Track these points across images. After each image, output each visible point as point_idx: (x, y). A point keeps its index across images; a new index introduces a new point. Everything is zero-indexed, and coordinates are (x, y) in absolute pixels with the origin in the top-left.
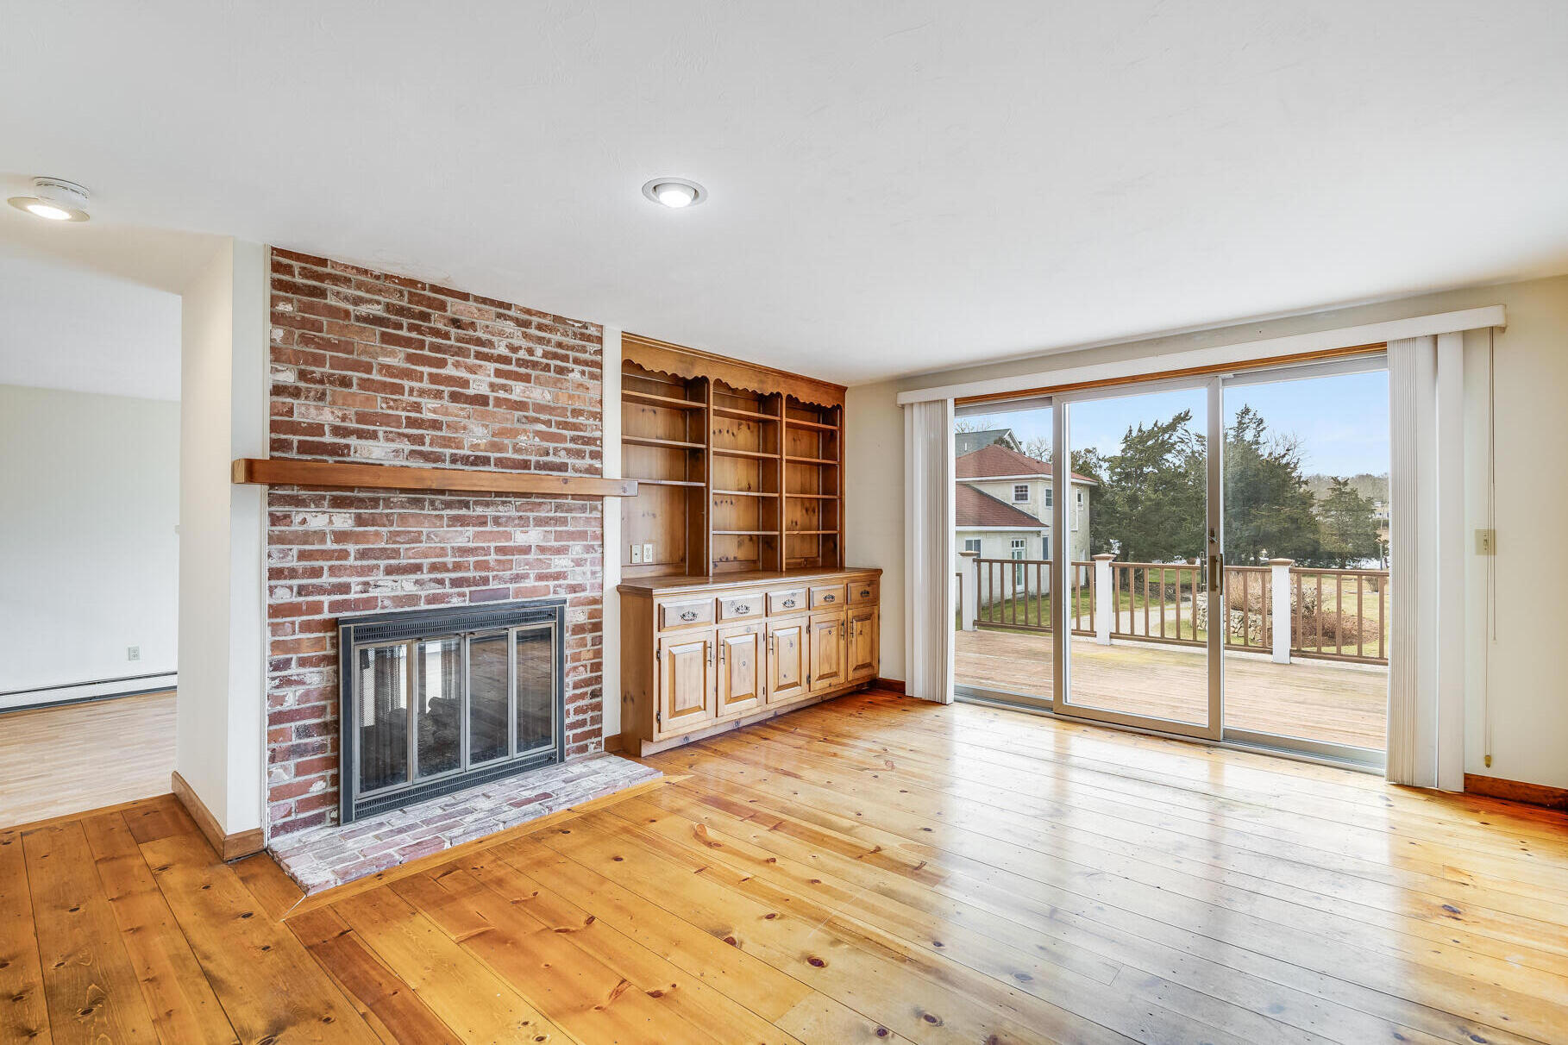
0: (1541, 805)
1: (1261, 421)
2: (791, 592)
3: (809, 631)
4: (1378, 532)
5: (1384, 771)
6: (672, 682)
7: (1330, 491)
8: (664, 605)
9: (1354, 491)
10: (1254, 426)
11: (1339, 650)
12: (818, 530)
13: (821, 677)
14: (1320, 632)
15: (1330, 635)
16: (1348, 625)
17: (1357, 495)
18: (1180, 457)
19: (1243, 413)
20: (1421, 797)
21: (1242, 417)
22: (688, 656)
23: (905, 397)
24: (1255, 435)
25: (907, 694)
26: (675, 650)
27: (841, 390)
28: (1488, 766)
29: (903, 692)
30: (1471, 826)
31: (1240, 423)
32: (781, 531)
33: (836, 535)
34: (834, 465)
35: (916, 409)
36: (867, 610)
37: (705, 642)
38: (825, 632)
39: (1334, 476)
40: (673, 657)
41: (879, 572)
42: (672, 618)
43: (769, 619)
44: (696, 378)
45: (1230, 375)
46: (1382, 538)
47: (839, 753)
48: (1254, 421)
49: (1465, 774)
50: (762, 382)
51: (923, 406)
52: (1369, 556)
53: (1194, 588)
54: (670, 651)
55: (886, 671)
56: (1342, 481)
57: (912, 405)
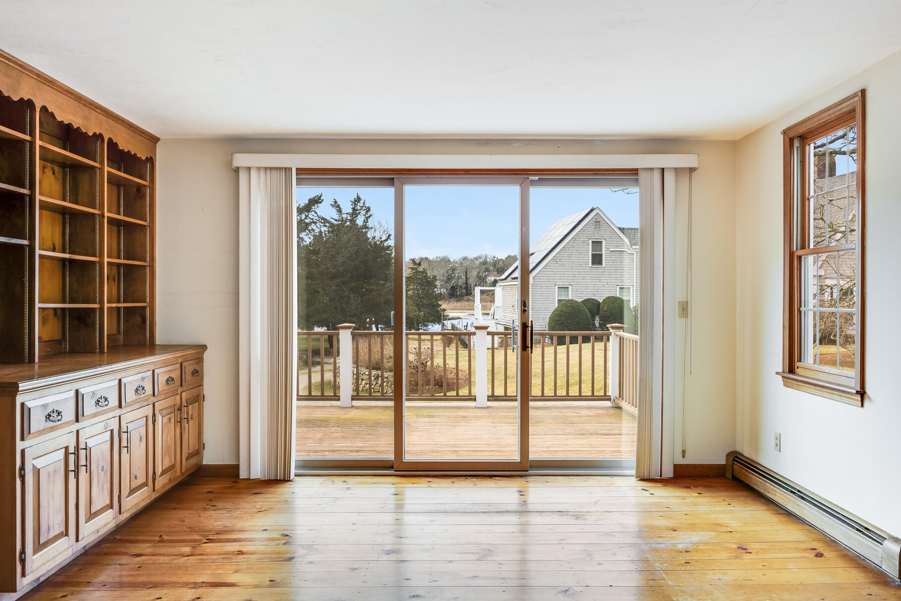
0: (708, 477)
1: (368, 209)
2: (139, 376)
3: (154, 421)
4: (440, 303)
5: (633, 472)
6: (36, 506)
7: (410, 270)
8: (29, 404)
9: (424, 271)
10: (364, 212)
11: (445, 395)
12: (119, 302)
13: (163, 473)
14: (432, 382)
15: (439, 384)
16: (450, 376)
17: (426, 274)
18: (310, 236)
19: (355, 201)
20: (659, 485)
21: (355, 204)
22: (51, 469)
23: (241, 160)
24: (364, 221)
25: (241, 477)
26: (39, 463)
27: (154, 140)
28: (683, 457)
29: (237, 475)
30: (694, 497)
31: (354, 209)
32: (101, 303)
33: (144, 308)
34: (144, 226)
35: (254, 173)
36: (194, 392)
37: (67, 448)
38: (166, 419)
39: (413, 258)
40: (37, 472)
41: (204, 348)
42: (37, 421)
43: (123, 411)
44: (22, 100)
45: (536, 178)
46: (442, 307)
47: (244, 549)
48: (364, 208)
49: (674, 465)
50: (86, 118)
51: (262, 173)
52: (434, 322)
53: (322, 352)
54: (34, 466)
55: (214, 455)
56: (417, 262)
57: (249, 169)
